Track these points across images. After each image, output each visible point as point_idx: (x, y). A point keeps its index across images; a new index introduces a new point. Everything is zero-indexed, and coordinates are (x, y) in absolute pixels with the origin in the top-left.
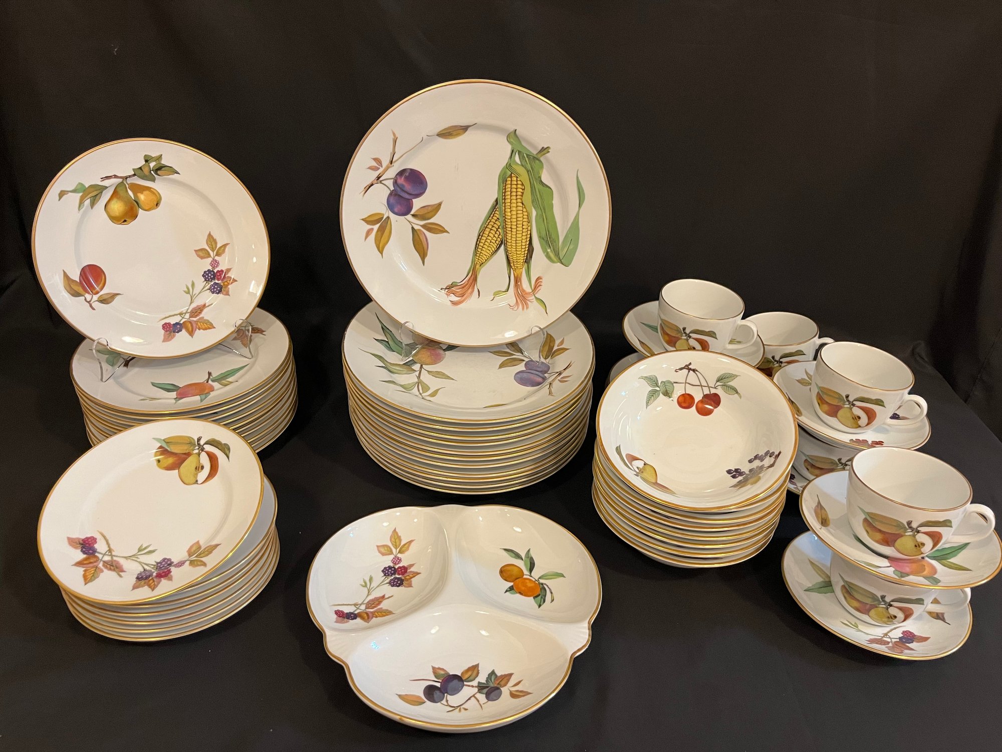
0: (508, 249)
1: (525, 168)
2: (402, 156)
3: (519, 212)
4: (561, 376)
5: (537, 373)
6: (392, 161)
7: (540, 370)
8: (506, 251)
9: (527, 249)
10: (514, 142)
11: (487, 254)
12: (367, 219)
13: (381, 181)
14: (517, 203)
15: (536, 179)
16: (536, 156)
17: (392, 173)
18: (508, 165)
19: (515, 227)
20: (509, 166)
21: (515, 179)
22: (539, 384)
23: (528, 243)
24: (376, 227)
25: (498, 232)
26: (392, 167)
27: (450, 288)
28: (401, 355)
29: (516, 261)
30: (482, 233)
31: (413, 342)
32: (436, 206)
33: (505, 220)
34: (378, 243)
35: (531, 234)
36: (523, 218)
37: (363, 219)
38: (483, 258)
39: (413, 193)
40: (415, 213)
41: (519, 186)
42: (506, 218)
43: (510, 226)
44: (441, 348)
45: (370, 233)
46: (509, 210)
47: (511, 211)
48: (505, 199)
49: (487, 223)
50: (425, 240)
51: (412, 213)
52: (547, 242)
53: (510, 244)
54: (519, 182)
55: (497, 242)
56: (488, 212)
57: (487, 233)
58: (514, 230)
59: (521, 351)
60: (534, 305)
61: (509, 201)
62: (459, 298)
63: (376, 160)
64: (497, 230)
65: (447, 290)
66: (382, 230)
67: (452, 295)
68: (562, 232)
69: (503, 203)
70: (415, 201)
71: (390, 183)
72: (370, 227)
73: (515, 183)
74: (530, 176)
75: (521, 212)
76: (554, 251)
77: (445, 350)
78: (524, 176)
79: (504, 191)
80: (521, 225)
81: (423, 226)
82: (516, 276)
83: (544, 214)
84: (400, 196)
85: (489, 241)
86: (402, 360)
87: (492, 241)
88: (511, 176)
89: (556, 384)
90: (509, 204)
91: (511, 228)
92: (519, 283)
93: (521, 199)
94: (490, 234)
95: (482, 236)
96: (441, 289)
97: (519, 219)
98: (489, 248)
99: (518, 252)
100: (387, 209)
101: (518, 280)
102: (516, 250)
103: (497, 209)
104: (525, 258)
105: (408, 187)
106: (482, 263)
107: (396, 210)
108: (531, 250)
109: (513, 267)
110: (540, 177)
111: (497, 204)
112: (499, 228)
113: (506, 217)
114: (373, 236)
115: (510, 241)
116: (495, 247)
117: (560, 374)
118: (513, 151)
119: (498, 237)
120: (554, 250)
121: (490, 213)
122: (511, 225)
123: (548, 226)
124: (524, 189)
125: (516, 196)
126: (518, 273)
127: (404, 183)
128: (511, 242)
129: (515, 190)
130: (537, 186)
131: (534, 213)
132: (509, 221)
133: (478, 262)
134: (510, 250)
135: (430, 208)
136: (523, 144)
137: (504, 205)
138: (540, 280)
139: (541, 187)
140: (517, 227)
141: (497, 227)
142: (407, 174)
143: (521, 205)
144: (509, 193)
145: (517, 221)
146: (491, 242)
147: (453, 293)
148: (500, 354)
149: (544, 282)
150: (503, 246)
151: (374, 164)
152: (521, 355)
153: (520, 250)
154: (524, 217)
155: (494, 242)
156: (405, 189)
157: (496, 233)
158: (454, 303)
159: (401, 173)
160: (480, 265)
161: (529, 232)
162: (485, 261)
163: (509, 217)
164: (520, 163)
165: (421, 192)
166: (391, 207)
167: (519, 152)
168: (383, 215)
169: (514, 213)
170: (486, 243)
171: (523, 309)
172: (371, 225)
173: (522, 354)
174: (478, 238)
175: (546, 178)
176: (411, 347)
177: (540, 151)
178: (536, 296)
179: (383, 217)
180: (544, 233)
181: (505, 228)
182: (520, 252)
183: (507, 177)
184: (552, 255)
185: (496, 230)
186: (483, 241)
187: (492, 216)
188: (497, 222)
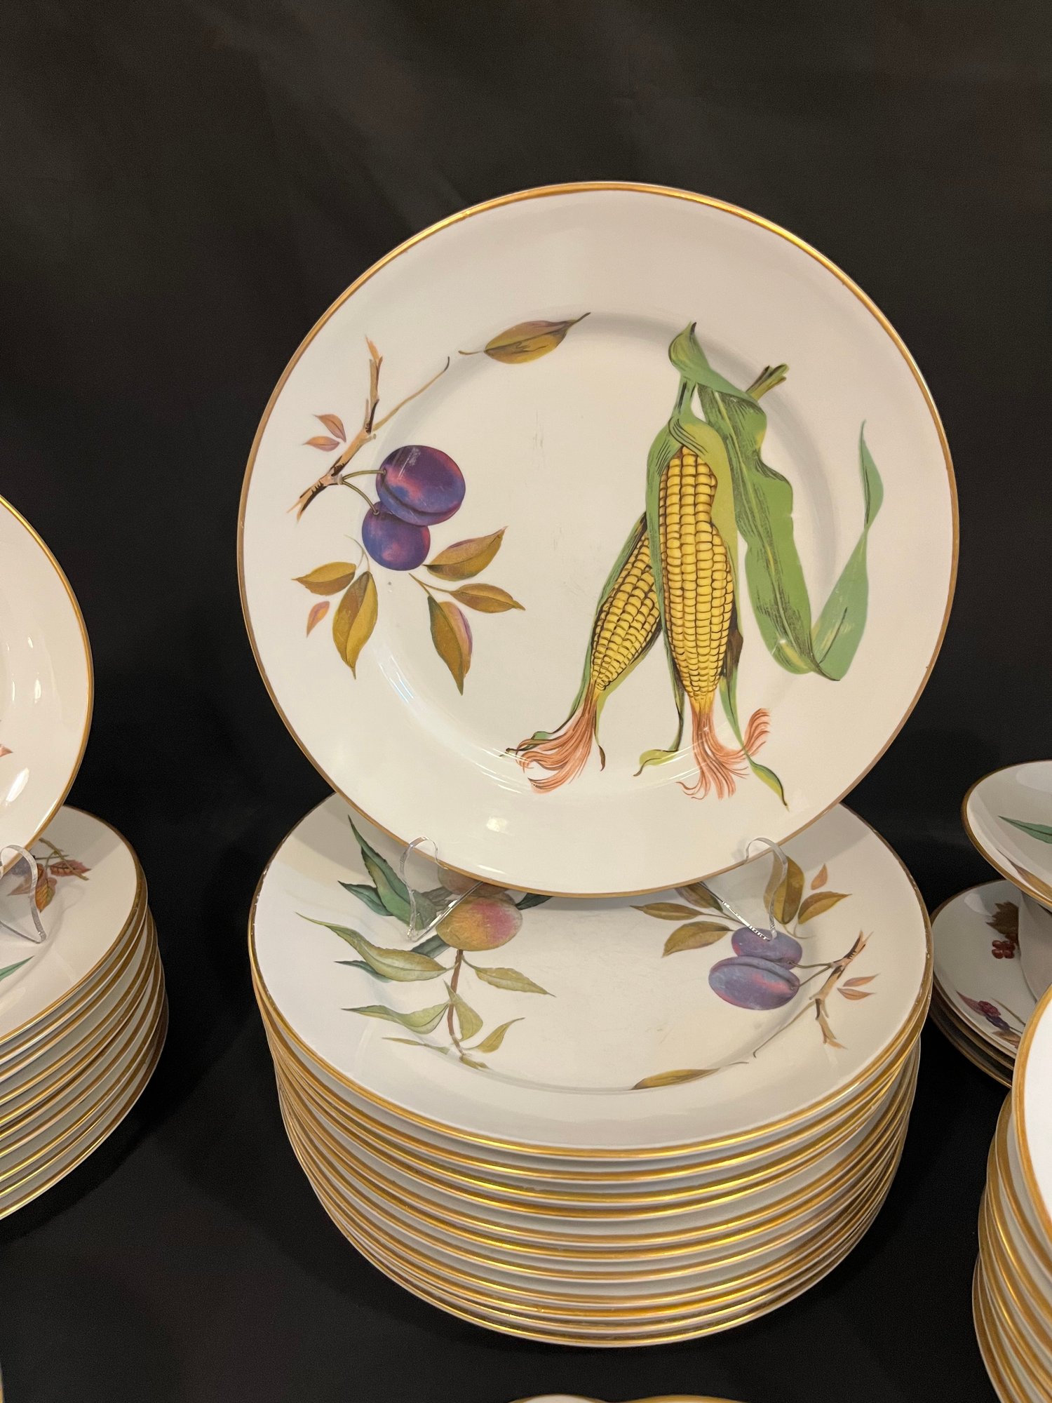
0: (675, 642)
1: (718, 430)
2: (397, 409)
3: (703, 547)
4: (845, 977)
5: (770, 965)
6: (370, 424)
7: (777, 955)
8: (671, 648)
9: (724, 641)
10: (687, 361)
11: (620, 658)
12: (310, 579)
13: (343, 479)
14: (697, 523)
15: (747, 458)
16: (745, 396)
17: (371, 456)
18: (672, 425)
19: (692, 586)
20: (675, 427)
21: (690, 460)
22: (781, 1000)
23: (726, 625)
24: (336, 599)
25: (648, 602)
26: (370, 439)
27: (528, 748)
28: (408, 924)
29: (696, 673)
30: (608, 605)
31: (439, 886)
32: (489, 541)
33: (666, 568)
34: (342, 639)
35: (734, 602)
36: (714, 562)
37: (300, 580)
38: (611, 669)
39: (429, 510)
40: (435, 560)
41: (703, 479)
42: (668, 564)
43: (678, 585)
44: (510, 900)
45: (319, 615)
46: (677, 544)
47: (682, 545)
48: (665, 515)
49: (620, 580)
50: (463, 630)
51: (429, 560)
52: (778, 620)
53: (680, 630)
54: (702, 469)
55: (647, 626)
56: (624, 551)
57: (621, 604)
58: (692, 594)
59: (715, 903)
60: (749, 784)
61: (676, 518)
62: (554, 773)
63: (331, 421)
64: (646, 597)
65: (521, 753)
66: (351, 607)
67: (534, 764)
68: (817, 595)
69: (660, 526)
70: (433, 529)
71: (368, 484)
72: (320, 599)
73: (692, 471)
74: (731, 451)
75: (709, 546)
76: (799, 644)
77: (519, 906)
78: (715, 451)
79: (662, 494)
80: (709, 581)
81: (457, 594)
82: (697, 710)
83: (768, 549)
84: (394, 518)
85: (626, 625)
86: (410, 939)
87: (635, 624)
88: (680, 455)
89: (834, 1001)
90: (676, 527)
91: (682, 589)
92: (706, 729)
93: (707, 513)
94: (629, 608)
95: (608, 613)
96: (508, 750)
97: (702, 565)
98: (627, 644)
99: (701, 651)
100: (363, 552)
101: (702, 721)
102: (697, 646)
103: (646, 543)
104: (721, 663)
105: (415, 495)
106: (610, 682)
107: (387, 555)
108: (734, 643)
109: (689, 689)
110: (757, 453)
111: (645, 528)
112: (651, 590)
113: (670, 560)
114: (327, 623)
115: (680, 622)
116: (642, 639)
117: (838, 970)
118: (684, 387)
119: (650, 614)
120: (796, 639)
121: (628, 552)
122: (683, 581)
123: (779, 580)
124: (715, 487)
125: (695, 505)
126: (703, 702)
127: (405, 485)
128: (683, 626)
129: (691, 490)
130: (750, 475)
131: (742, 547)
132: (677, 570)
133: (599, 681)
134: (680, 644)
135: (473, 547)
136: (714, 365)
137: (662, 530)
138: (764, 719)
139: (759, 478)
140: (697, 585)
141: (646, 589)
142: (413, 461)
143: (706, 527)
144: (675, 499)
145: (697, 570)
146: (630, 627)
147: (537, 761)
148: (664, 913)
149: (774, 724)
150: (661, 638)
151: (323, 431)
152: (716, 912)
153: (707, 643)
154: (717, 558)
155: (639, 626)
156: (407, 500)
157: (642, 604)
158: (541, 786)
159: (396, 458)
160: (605, 687)
161: (729, 598)
162: (615, 675)
163: (678, 562)
164: (704, 419)
165: (451, 506)
166: (373, 547)
167: (702, 389)
168: (354, 567)
169: (690, 549)
170: (619, 631)
171: (721, 794)
172: (321, 594)
173: (719, 908)
174: (598, 619)
175: (773, 453)
176: (435, 899)
177: (760, 378)
178: (754, 759)
179: (353, 574)
180: (768, 598)
181: (666, 590)
182: (707, 650)
183: (670, 455)
184: (792, 653)
185: (642, 595)
186: (611, 626)
187: (632, 559)
188: (645, 576)
